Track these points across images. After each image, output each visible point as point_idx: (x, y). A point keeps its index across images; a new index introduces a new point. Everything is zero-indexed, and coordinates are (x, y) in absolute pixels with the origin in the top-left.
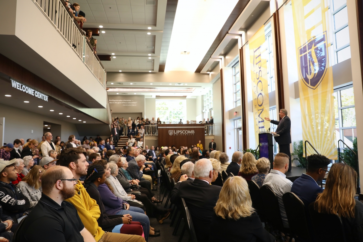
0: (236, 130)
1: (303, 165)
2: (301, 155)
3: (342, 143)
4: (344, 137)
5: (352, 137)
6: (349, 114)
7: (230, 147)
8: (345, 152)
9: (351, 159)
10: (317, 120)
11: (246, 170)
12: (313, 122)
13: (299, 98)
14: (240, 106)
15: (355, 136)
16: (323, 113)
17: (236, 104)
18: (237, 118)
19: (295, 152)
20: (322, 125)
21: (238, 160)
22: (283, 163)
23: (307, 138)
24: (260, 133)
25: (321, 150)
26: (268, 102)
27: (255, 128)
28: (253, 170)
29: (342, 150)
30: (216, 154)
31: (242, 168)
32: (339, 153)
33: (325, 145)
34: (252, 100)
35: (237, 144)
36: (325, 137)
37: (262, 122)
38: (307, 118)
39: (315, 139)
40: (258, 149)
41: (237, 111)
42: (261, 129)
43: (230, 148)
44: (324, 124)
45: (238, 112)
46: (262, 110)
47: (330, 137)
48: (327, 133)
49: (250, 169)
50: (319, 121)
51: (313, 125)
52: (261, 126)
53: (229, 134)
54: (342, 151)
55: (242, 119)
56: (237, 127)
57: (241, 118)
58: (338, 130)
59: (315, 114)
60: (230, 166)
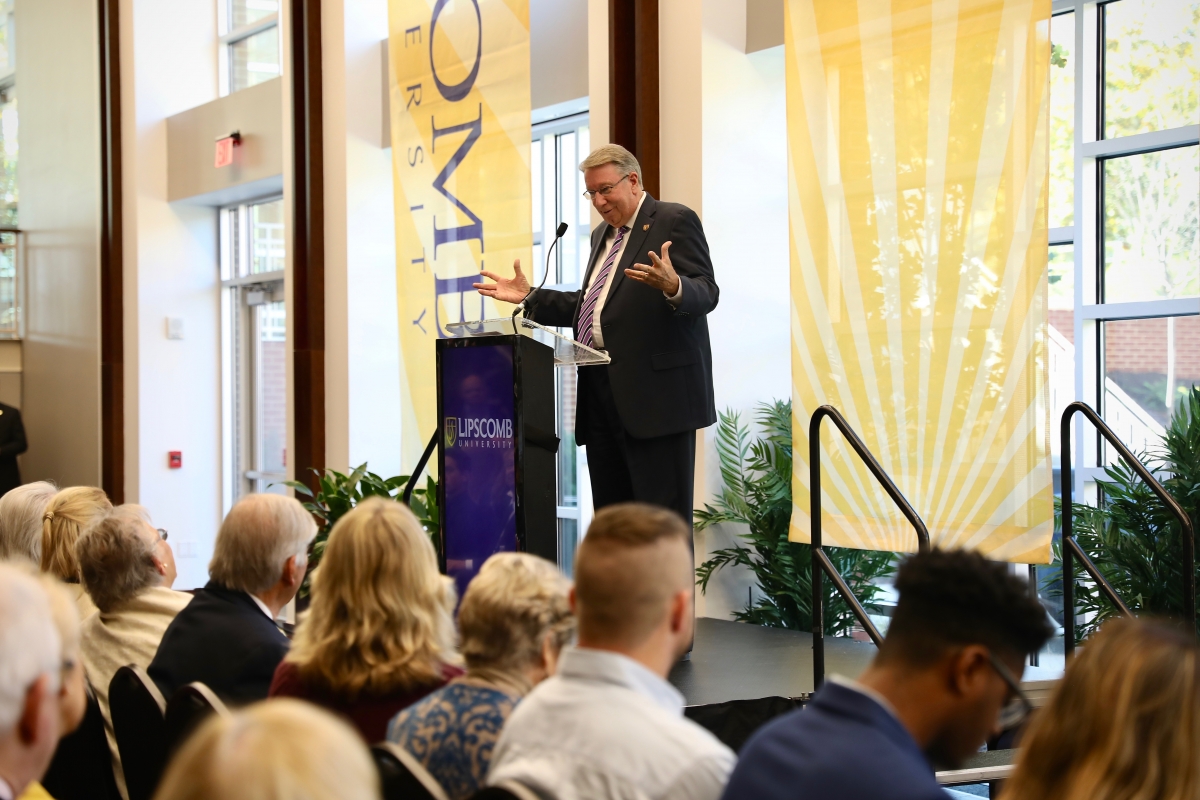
0: (227, 295)
1: (787, 603)
2: (773, 522)
3: (1090, 429)
4: (1108, 383)
5: (1159, 376)
6: (1150, 191)
7: (175, 449)
8: (1109, 498)
9: (1149, 560)
10: (909, 238)
11: (351, 655)
12: (881, 256)
13: (778, 50)
14: (276, 82)
15: (1186, 374)
16: (963, 182)
17: (238, 66)
18: (242, 191)
19: (727, 499)
20: (950, 286)
21: (266, 569)
22: (650, 599)
23: (829, 386)
24: (450, 335)
25: (932, 486)
26: (524, 64)
27: (402, 291)
28: (405, 666)
29: (1087, 483)
30: (57, 514)
31: (313, 639)
32: (1066, 508)
33: (963, 445)
34: (384, 34)
35: (236, 423)
36: (967, 380)
37: (463, 234)
38: (835, 213)
39: (885, 393)
40: (432, 469)
41: (243, 133)
42: (452, 299)
43: (175, 460)
44: (964, 269)
45: (251, 137)
46: (465, 134)
47: (1001, 382)
48: (979, 347)
49: (378, 647)
50: (927, 245)
51: (879, 281)
52: (452, 273)
53: (171, 331)
54: (1086, 496)
55: (286, 206)
56: (243, 271)
57: (279, 193)
58: (1065, 321)
59: (900, 189)
60: (184, 622)
